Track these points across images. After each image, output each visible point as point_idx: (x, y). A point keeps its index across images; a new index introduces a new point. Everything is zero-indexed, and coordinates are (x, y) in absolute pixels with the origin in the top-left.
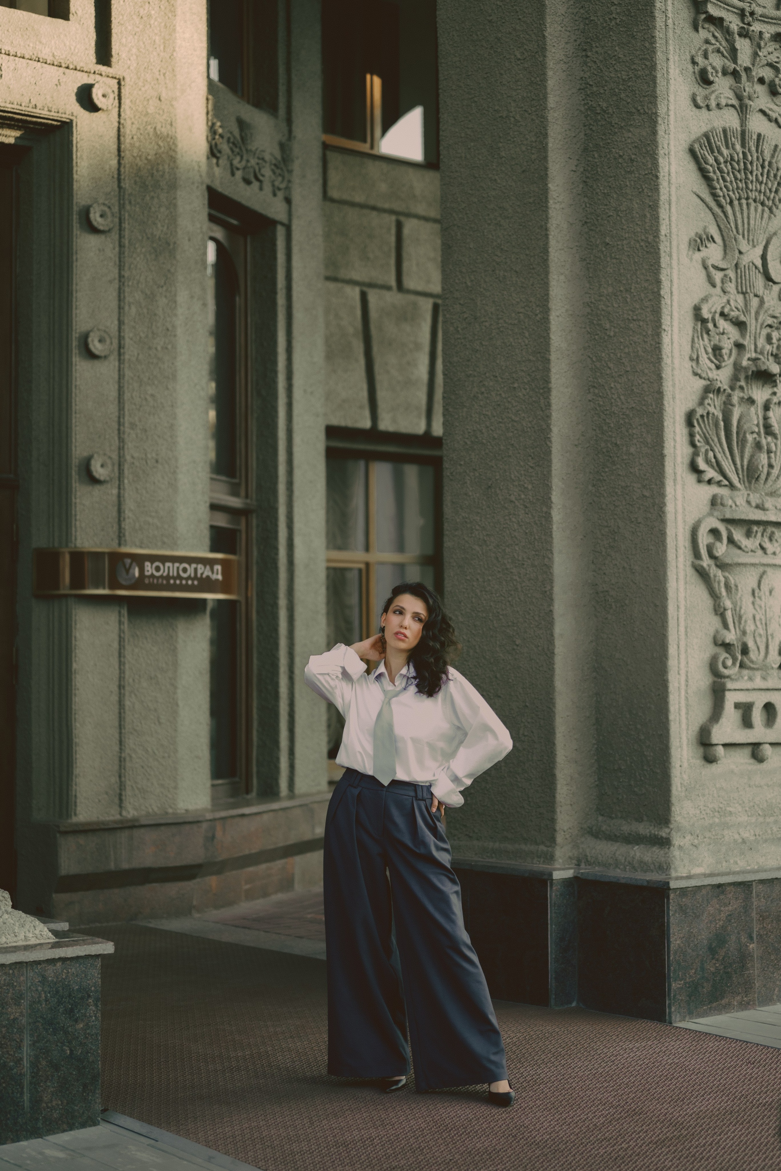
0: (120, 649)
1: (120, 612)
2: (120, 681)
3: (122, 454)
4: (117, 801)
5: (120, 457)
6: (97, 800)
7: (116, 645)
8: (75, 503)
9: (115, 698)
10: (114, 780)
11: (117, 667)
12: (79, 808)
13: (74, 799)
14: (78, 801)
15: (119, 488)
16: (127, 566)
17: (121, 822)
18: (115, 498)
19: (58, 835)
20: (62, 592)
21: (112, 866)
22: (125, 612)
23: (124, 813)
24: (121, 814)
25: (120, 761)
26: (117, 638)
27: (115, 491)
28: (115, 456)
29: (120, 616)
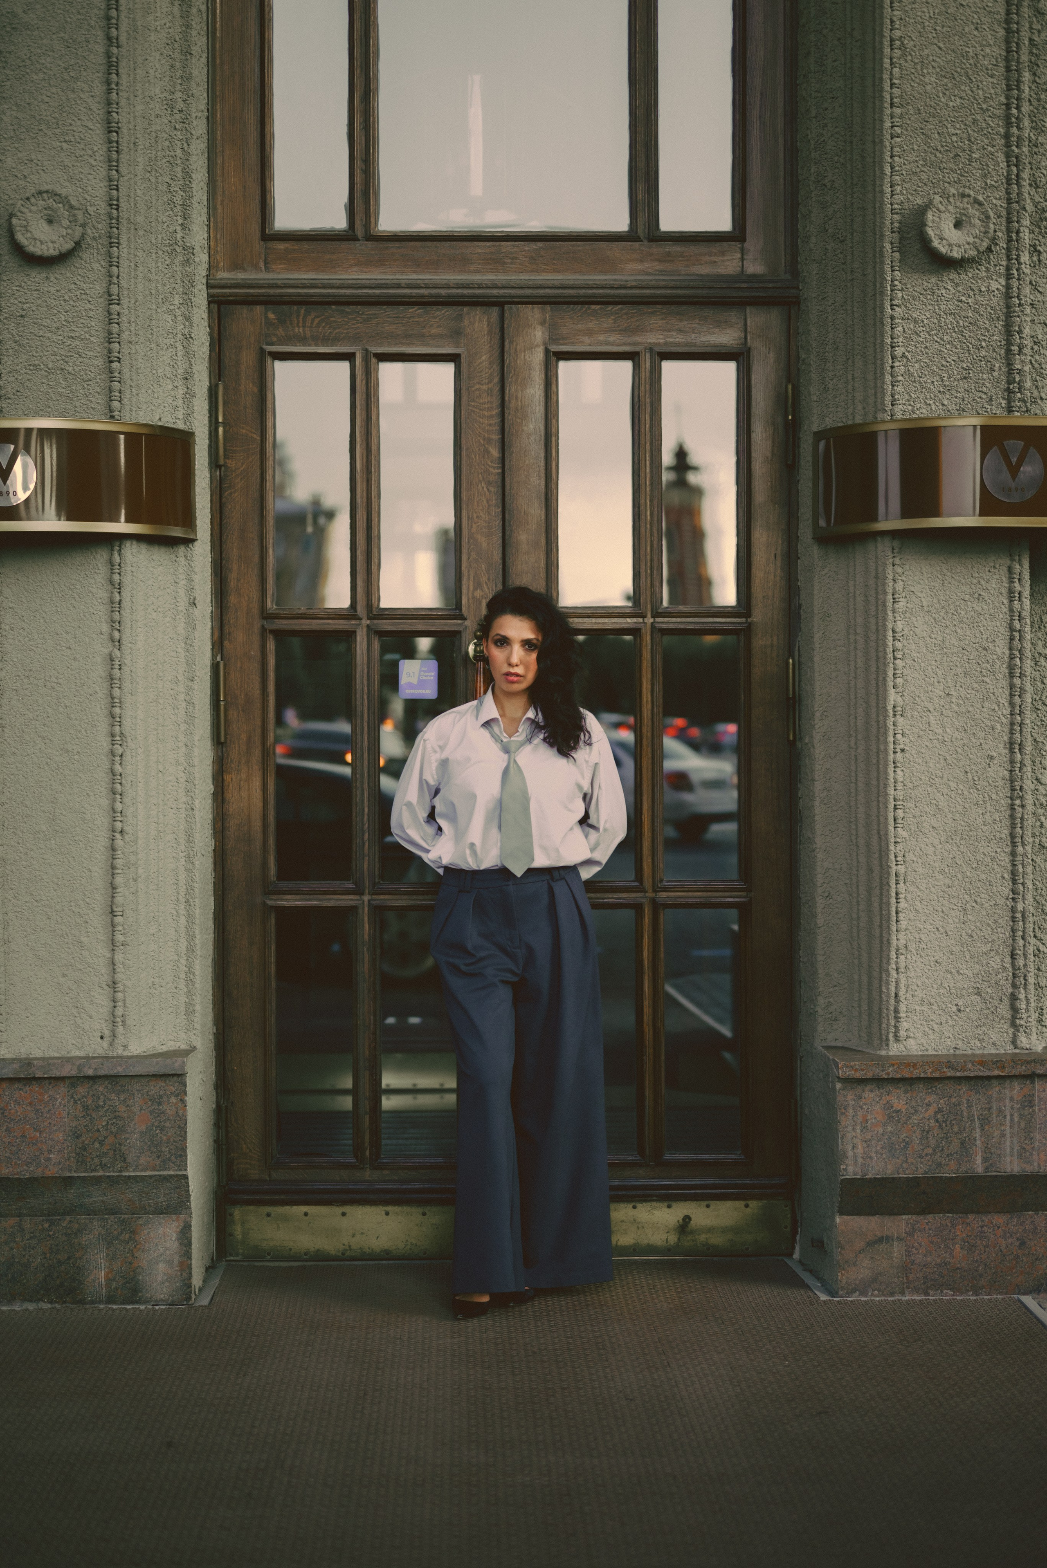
0: (1012, 658)
1: (1010, 570)
2: (1012, 732)
3: (1014, 196)
4: (1004, 1010)
5: (1009, 201)
6: (954, 1009)
7: (1001, 648)
8: (892, 318)
9: (999, 772)
10: (999, 961)
11: (1004, 700)
12: (904, 1025)
13: (892, 1001)
14: (902, 1008)
15: (1009, 277)
16: (1014, 460)
17: (1015, 1060)
18: (997, 301)
19: (838, 1086)
20: (883, 525)
21: (979, 1166)
22: (1024, 568)
23: (1023, 1041)
24: (1014, 1042)
25: (1013, 919)
26: (1004, 632)
27: (997, 284)
28: (997, 200)
29: (1011, 581)
